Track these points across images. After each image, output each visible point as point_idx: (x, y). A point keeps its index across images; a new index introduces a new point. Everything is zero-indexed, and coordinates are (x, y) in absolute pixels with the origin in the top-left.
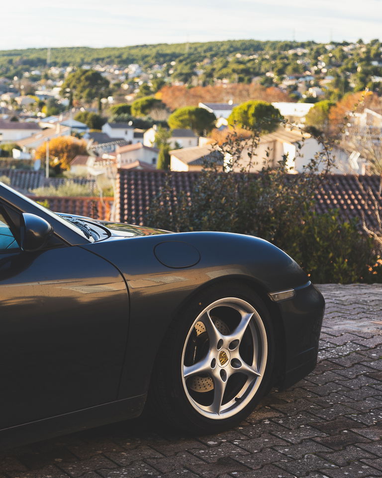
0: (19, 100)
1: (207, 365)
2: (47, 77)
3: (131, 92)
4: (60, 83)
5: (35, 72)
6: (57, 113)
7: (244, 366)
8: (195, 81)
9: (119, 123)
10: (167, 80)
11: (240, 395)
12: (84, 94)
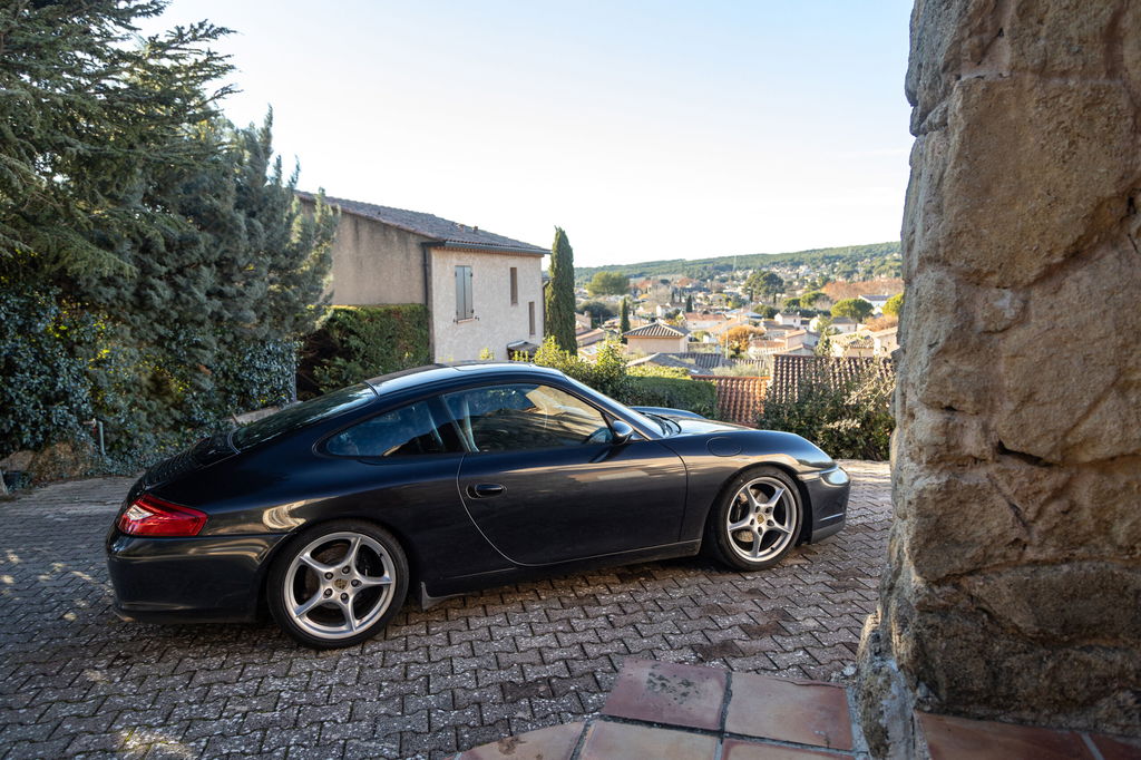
0: (710, 297)
1: (747, 523)
2: (733, 279)
3: (801, 288)
4: (743, 283)
5: (724, 275)
6: (740, 307)
7: (777, 525)
8: (856, 277)
9: (787, 313)
10: (832, 277)
11: (774, 546)
12: (762, 291)
